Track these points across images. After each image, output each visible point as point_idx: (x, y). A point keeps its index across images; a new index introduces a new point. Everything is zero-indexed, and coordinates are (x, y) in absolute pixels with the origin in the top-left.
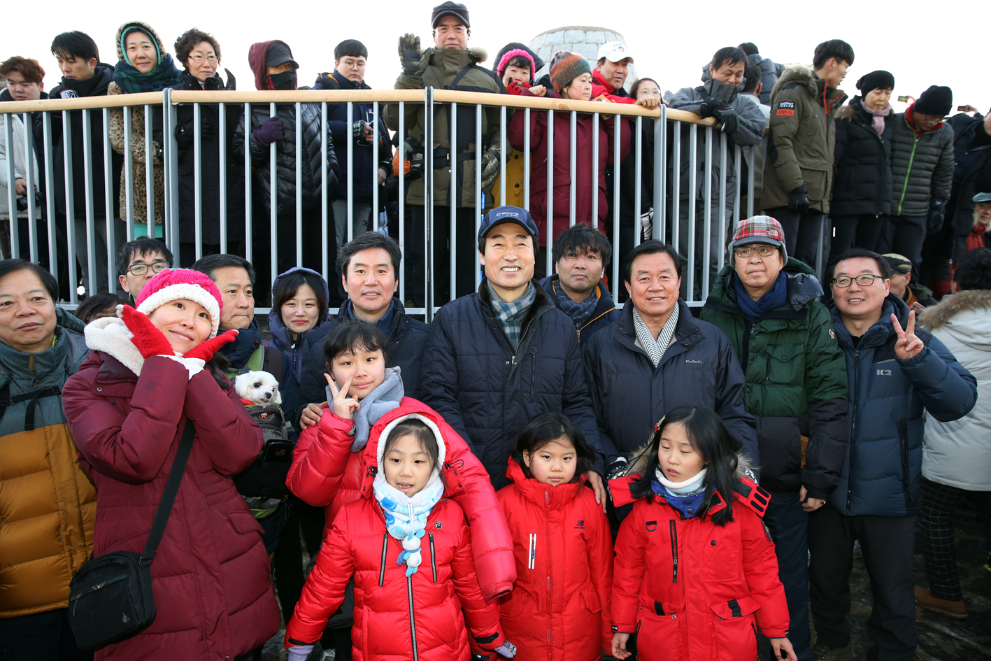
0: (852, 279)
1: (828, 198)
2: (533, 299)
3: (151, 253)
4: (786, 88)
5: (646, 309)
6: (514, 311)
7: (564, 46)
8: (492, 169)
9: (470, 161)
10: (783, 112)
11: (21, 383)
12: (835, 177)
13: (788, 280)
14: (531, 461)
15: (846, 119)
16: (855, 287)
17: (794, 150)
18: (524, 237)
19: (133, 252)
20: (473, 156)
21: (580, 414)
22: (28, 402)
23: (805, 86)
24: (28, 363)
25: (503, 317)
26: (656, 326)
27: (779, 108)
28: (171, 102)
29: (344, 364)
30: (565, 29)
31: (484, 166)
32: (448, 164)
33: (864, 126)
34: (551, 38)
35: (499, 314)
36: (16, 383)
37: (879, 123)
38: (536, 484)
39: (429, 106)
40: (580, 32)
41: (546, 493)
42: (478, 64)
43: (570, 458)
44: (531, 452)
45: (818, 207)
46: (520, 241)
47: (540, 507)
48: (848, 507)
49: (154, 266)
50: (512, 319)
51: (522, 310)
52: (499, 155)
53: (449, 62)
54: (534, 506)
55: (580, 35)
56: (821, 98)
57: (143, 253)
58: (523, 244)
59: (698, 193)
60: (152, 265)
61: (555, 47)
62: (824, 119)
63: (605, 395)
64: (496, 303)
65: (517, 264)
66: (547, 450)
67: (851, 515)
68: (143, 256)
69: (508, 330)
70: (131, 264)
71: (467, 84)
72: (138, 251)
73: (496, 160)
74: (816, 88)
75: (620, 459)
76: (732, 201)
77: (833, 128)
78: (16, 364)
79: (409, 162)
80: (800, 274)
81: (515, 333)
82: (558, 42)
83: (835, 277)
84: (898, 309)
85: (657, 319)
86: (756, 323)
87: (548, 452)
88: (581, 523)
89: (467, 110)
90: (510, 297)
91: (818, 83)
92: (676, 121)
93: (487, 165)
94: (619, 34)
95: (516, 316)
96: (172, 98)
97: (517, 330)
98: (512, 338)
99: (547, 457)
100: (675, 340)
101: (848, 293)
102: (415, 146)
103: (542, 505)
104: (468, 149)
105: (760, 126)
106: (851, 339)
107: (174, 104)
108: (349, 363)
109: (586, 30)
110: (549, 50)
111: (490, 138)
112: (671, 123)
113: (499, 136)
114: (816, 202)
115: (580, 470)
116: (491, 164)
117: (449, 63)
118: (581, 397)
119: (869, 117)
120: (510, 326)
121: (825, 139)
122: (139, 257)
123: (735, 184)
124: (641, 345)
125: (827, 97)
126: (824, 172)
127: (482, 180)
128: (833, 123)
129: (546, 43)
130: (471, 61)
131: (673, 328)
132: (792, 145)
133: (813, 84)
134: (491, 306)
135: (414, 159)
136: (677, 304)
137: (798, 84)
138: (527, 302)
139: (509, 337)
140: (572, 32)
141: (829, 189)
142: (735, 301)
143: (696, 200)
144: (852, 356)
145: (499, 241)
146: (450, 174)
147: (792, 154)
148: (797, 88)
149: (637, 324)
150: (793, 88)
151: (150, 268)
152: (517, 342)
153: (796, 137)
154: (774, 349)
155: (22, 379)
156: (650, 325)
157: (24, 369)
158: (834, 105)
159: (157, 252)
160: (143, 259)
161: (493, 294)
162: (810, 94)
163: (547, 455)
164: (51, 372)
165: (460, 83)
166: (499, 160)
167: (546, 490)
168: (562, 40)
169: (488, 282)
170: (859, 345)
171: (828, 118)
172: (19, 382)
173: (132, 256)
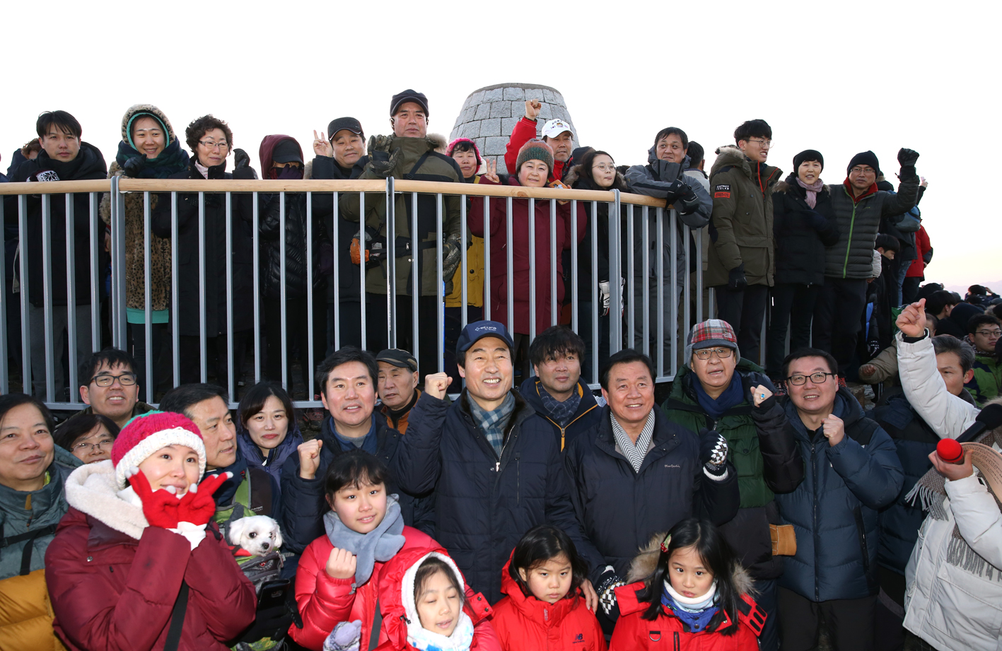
0: (806, 377)
1: (772, 272)
2: (513, 406)
3: (118, 365)
4: (722, 171)
5: (625, 416)
6: (495, 418)
7: (503, 103)
8: (453, 258)
9: (430, 250)
10: (720, 195)
11: (16, 523)
12: (776, 250)
13: (742, 378)
14: (529, 577)
15: (781, 192)
16: (809, 385)
17: (734, 232)
18: (503, 350)
19: (100, 363)
20: (434, 244)
21: (564, 521)
22: (24, 543)
23: (740, 168)
24: (24, 503)
25: (485, 425)
26: (634, 432)
27: (716, 191)
28: (119, 190)
29: (348, 498)
30: (504, 86)
31: (445, 256)
32: (410, 253)
33: (797, 199)
34: (489, 95)
35: (481, 423)
36: (10, 524)
37: (811, 198)
38: (535, 602)
39: (390, 195)
40: (519, 90)
41: (545, 611)
42: (435, 150)
43: (566, 573)
44: (527, 569)
45: (763, 281)
46: (499, 354)
47: (539, 624)
48: (817, 593)
49: (121, 378)
50: (493, 426)
51: (502, 417)
52: (460, 245)
53: (408, 149)
54: (532, 622)
55: (519, 93)
56: (756, 178)
57: (111, 365)
58: (502, 357)
59: (651, 271)
60: (118, 377)
61: (494, 104)
62: (760, 196)
63: (589, 501)
64: (477, 413)
65: (497, 375)
66: (545, 568)
67: (820, 600)
68: (111, 367)
69: (490, 438)
70: (96, 375)
71: (426, 173)
72: (105, 364)
73: (457, 249)
74: (750, 170)
75: (609, 568)
76: (682, 279)
77: (770, 205)
78: (11, 504)
79: (368, 251)
80: (753, 373)
81: (497, 440)
82: (497, 99)
83: (790, 375)
84: (846, 403)
85: (634, 425)
86: (717, 420)
87: (546, 570)
88: (579, 637)
89: (427, 200)
90: (490, 407)
91: (751, 165)
92: (630, 204)
93: (448, 255)
94: (557, 92)
95: (497, 423)
96: (121, 186)
97: (499, 437)
98: (495, 445)
99: (545, 574)
100: (653, 445)
101: (803, 390)
102: (376, 234)
103: (541, 622)
104: (427, 238)
105: (707, 208)
106: (807, 434)
107: (121, 192)
108: (353, 497)
109: (525, 87)
110: (488, 107)
111: (451, 226)
112: (624, 207)
113: (460, 223)
114: (761, 277)
115: (575, 584)
116: (452, 254)
117: (407, 151)
118: (563, 503)
119: (802, 192)
120: (492, 433)
121: (762, 216)
122: (106, 368)
123: (684, 262)
124: (621, 451)
125: (762, 175)
126: (764, 248)
127: (444, 269)
128: (770, 199)
129: (485, 100)
130: (429, 148)
131: (651, 434)
132: (731, 226)
133: (746, 166)
134: (472, 415)
135: (374, 249)
136: (653, 412)
137: (732, 167)
138: (506, 410)
139: (492, 444)
140: (511, 90)
141: (772, 263)
142: (696, 400)
143: (649, 278)
144: (808, 449)
145: (479, 354)
146: (411, 263)
147: (731, 235)
148: (731, 170)
149: (615, 430)
150: (727, 171)
151: (116, 380)
152: (500, 448)
153: (735, 217)
154: (735, 445)
155: (17, 519)
156: (628, 431)
157: (20, 508)
158: (770, 182)
159: (125, 364)
160: (110, 371)
161: (473, 404)
162: (745, 175)
163: (545, 572)
164: (47, 510)
165: (418, 172)
166: (460, 249)
167: (544, 608)
168: (501, 97)
169: (468, 393)
170: (815, 440)
171: (765, 196)
172: (13, 522)
173: (99, 367)
